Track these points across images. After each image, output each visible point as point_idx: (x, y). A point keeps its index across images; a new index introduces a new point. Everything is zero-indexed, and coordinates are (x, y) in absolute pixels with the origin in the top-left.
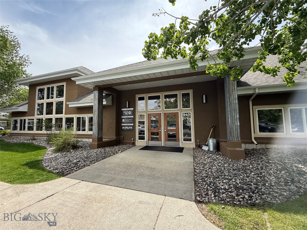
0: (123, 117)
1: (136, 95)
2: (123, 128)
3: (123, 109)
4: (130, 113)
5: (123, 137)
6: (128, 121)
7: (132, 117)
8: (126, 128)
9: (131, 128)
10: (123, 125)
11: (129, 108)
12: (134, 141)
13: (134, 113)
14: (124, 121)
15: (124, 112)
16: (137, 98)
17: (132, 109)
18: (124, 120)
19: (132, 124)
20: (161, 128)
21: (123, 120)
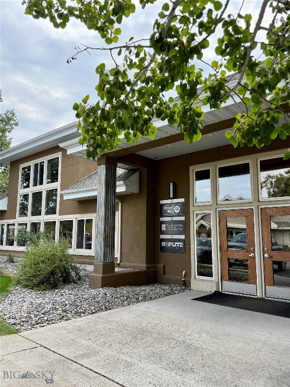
0: (162, 219)
1: (191, 168)
2: (164, 244)
3: (163, 202)
4: (177, 210)
5: (164, 266)
6: (172, 228)
7: (183, 218)
8: (170, 244)
9: (181, 244)
10: (162, 237)
11: (175, 197)
12: (187, 279)
13: (185, 210)
14: (165, 229)
15: (165, 208)
16: (192, 175)
17: (182, 200)
18: (165, 225)
19: (183, 237)
20: (254, 249)
21: (164, 227)
